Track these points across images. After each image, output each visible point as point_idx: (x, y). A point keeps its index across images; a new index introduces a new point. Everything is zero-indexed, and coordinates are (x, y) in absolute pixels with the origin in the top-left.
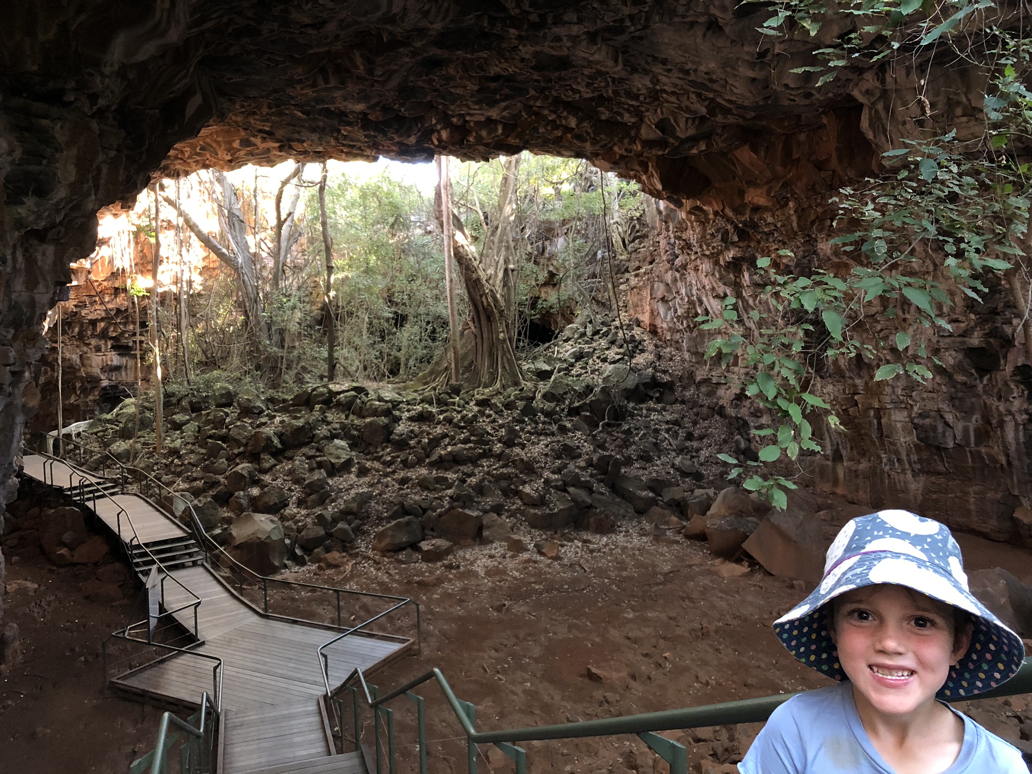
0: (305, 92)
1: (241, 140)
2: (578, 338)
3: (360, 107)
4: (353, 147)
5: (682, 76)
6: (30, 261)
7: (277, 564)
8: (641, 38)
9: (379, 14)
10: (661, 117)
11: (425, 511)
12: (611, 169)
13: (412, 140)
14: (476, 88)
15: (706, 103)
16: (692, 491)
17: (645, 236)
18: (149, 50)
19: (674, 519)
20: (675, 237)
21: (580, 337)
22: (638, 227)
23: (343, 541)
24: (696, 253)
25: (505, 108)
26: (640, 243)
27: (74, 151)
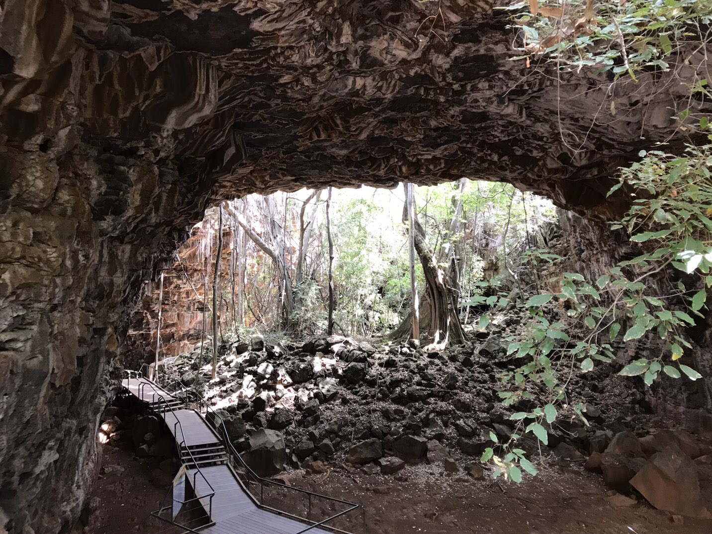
0: (305, 143)
1: (270, 176)
2: (510, 310)
3: (344, 152)
4: (342, 178)
5: (573, 123)
6: (113, 256)
7: (278, 467)
8: (539, 97)
9: (347, 90)
10: (561, 152)
11: (385, 435)
12: (528, 189)
13: (382, 172)
14: (422, 137)
15: (594, 141)
16: (594, 432)
17: (561, 236)
18: (193, 119)
19: (578, 453)
20: (581, 237)
21: (511, 309)
22: (555, 229)
23: (326, 453)
24: (597, 249)
25: (446, 149)
26: (558, 241)
27: (140, 186)
